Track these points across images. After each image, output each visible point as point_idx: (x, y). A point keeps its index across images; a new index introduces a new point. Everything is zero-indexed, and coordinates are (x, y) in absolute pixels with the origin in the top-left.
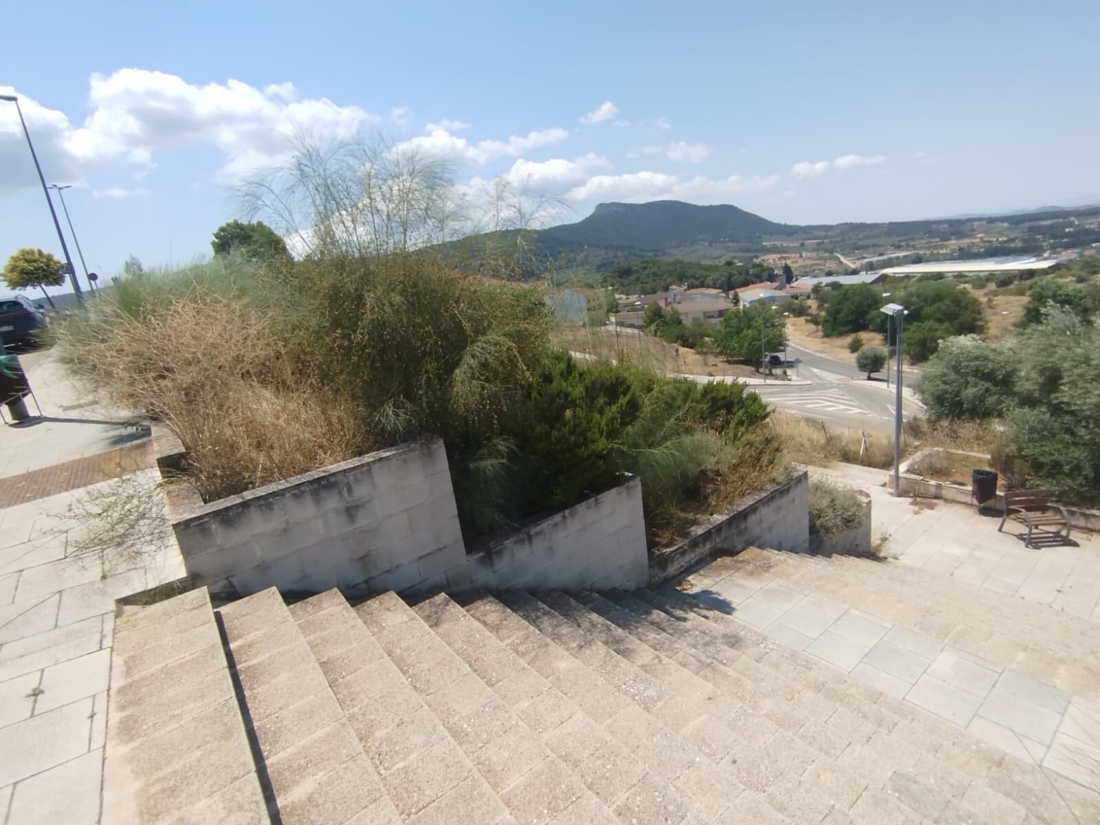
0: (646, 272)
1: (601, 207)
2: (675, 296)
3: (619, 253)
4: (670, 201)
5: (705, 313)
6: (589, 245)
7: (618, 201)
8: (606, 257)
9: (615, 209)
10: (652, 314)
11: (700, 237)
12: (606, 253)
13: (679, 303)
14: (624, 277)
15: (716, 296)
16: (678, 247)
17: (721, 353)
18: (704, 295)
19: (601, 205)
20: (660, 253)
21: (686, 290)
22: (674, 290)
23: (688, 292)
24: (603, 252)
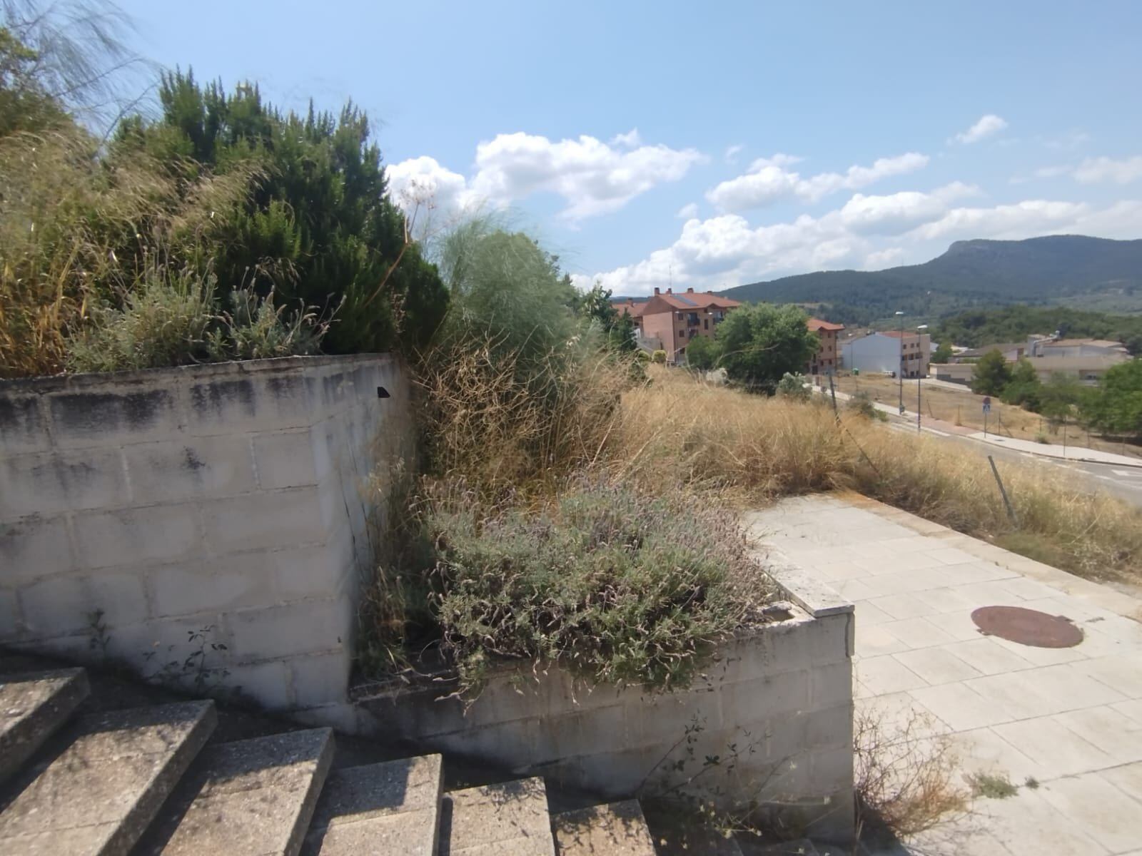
0: (1007, 322)
1: (958, 244)
2: (1035, 347)
3: (975, 301)
4: (1067, 236)
5: (1081, 371)
6: (933, 290)
7: (983, 238)
8: (955, 305)
9: (979, 247)
10: (989, 366)
11: (1111, 282)
12: (957, 301)
13: (1039, 356)
14: (972, 327)
15: (1109, 351)
16: (1070, 296)
17: (1092, 424)
18: (1083, 347)
19: (958, 243)
20: (1038, 303)
21: (1056, 340)
22: (1035, 339)
23: (1060, 343)
24: (952, 299)
